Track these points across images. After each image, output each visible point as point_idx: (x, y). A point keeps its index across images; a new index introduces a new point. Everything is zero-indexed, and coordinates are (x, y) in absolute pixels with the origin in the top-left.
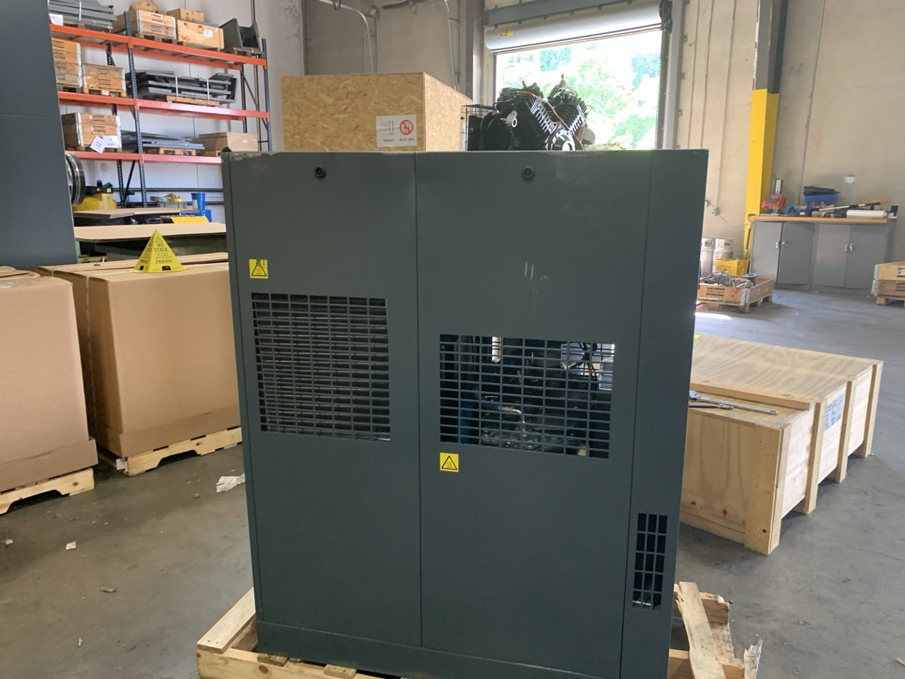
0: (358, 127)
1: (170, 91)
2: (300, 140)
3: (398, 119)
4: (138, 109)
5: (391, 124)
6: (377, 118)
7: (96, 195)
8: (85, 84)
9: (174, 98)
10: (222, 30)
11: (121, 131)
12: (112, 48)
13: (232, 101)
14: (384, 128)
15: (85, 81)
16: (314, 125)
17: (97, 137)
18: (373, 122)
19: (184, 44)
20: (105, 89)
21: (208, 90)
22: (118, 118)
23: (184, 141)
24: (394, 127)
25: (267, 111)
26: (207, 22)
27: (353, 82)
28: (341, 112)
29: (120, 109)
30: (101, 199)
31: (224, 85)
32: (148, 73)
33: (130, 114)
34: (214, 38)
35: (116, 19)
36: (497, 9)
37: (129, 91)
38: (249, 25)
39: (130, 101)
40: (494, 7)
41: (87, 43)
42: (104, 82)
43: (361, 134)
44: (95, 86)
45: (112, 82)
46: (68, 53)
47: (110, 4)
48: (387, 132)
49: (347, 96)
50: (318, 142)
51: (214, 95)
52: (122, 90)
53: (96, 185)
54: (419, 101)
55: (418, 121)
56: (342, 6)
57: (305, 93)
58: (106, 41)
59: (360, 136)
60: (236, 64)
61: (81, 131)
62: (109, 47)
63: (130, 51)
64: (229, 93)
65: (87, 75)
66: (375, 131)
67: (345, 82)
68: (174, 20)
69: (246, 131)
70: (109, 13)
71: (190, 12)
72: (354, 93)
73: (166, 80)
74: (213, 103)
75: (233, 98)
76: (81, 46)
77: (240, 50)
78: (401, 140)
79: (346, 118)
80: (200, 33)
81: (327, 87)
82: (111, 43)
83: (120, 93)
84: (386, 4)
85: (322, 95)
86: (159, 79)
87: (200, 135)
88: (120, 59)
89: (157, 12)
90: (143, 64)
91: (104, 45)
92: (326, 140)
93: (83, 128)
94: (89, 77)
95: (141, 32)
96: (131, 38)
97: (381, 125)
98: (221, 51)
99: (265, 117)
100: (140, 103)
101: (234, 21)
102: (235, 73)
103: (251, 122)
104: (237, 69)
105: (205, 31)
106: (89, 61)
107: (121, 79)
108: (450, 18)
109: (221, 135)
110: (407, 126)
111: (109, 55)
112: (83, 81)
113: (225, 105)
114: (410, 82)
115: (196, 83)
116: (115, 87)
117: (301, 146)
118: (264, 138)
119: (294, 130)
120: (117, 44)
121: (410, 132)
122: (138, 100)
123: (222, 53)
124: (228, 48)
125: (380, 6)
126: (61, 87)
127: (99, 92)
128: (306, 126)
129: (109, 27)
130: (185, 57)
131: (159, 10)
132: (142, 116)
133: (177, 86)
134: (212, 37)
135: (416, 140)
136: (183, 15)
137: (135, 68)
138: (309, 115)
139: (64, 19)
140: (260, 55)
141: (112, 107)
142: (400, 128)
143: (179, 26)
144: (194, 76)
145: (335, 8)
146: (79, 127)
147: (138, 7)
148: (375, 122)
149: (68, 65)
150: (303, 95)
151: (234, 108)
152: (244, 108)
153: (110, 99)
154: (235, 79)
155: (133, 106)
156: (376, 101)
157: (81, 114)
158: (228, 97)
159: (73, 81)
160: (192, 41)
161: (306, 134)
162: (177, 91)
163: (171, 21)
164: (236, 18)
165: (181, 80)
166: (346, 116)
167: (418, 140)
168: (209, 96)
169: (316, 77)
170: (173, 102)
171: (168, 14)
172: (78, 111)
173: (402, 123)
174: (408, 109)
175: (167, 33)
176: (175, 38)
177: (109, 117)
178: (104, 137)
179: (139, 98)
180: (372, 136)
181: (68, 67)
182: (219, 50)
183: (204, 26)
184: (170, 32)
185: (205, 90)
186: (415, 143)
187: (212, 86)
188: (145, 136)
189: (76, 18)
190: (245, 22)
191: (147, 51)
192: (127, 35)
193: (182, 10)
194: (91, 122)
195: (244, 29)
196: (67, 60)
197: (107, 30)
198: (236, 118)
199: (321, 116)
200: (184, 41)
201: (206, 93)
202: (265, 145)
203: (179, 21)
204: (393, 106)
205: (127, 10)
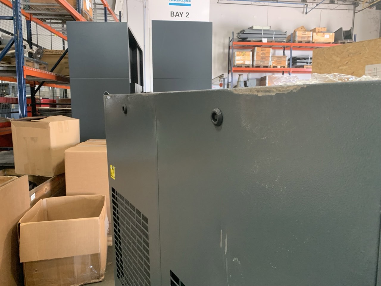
0: (353, 73)
1: (306, 63)
4: (291, 72)
5: (375, 69)
6: (366, 66)
9: (307, 66)
10: (334, 34)
12: (286, 48)
14: (370, 72)
19: (315, 43)
20: (279, 65)
24: (377, 71)
26: (328, 31)
27: (353, 47)
28: (343, 65)
29: (285, 73)
32: (297, 57)
33: (288, 74)
34: (330, 38)
35: (287, 37)
37: (289, 65)
38: (349, 29)
39: (288, 69)
41: (274, 48)
42: (279, 63)
44: (275, 65)
45: (282, 62)
46: (267, 52)
47: (286, 31)
48: (372, 75)
49: (349, 56)
52: (286, 65)
58: (284, 46)
63: (291, 49)
65: (273, 60)
67: (348, 48)
70: (285, 35)
71: (320, 29)
72: (353, 54)
73: (305, 59)
77: (342, 41)
80: (323, 37)
81: (337, 52)
83: (284, 66)
85: (334, 57)
86: (301, 59)
88: (287, 53)
89: (305, 31)
90: (296, 53)
91: (283, 48)
93: (269, 81)
94: (273, 61)
95: (297, 40)
96: (293, 43)
97: (369, 70)
98: (332, 43)
100: (293, 69)
101: (341, 29)
105: (326, 35)
106: (276, 55)
107: (286, 61)
111: (284, 52)
112: (271, 63)
116: (283, 64)
122: (291, 68)
124: (336, 42)
126: (263, 66)
127: (276, 67)
129: (284, 40)
133: (309, 61)
134: (328, 38)
136: (317, 30)
137: (293, 56)
139: (268, 40)
140: (352, 43)
141: (282, 72)
143: (314, 35)
146: (267, 81)
147: (297, 30)
148: (365, 69)
150: (324, 58)
153: (281, 69)
155: (289, 71)
156: (366, 56)
159: (267, 63)
160: (319, 41)
162: (309, 63)
163: (311, 34)
164: (342, 27)
165: (311, 58)
166: (347, 67)
170: (307, 68)
171: (311, 31)
172: (268, 75)
175: (308, 39)
176: (311, 41)
177: (281, 76)
181: (266, 58)
183: (326, 33)
184: (309, 38)
189: (272, 39)
190: (346, 28)
191: (299, 48)
192: (291, 42)
193: (317, 28)
195: (346, 31)
196: (266, 56)
197: (284, 42)
199: (332, 68)
200: (315, 41)
203: (314, 33)
204: (378, 58)
205: (292, 32)
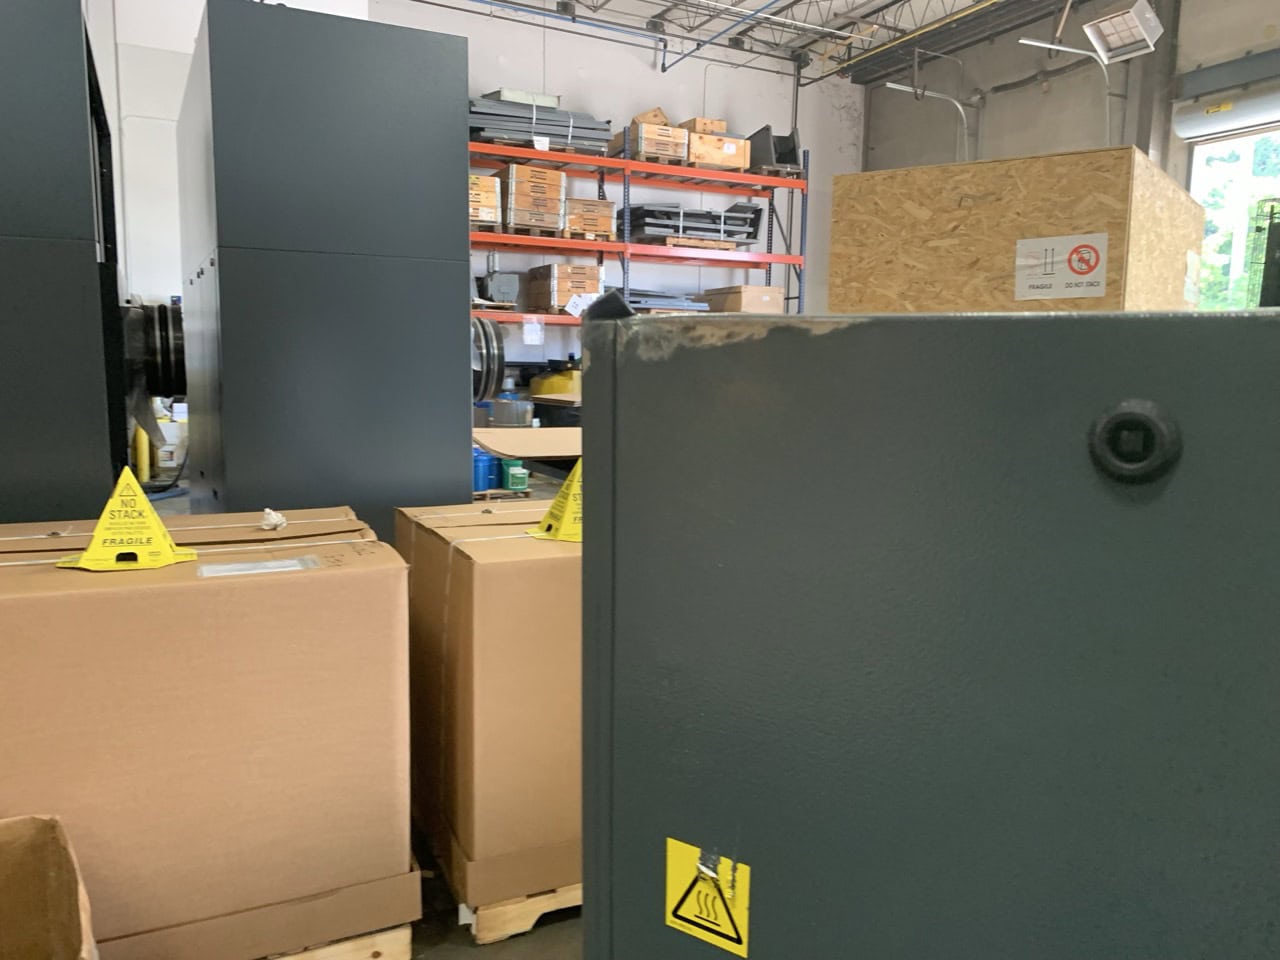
0: (978, 260)
1: (672, 231)
2: (859, 291)
3: (1063, 245)
4: (629, 256)
5: (1049, 253)
6: (1020, 243)
7: (566, 372)
8: (568, 225)
9: (676, 240)
10: (749, 142)
11: (605, 287)
12: (606, 177)
13: (754, 241)
14: (1032, 262)
15: (567, 222)
16: (888, 262)
17: (575, 295)
18: (1010, 252)
19: (697, 165)
20: (591, 231)
21: (722, 227)
22: (602, 269)
23: (683, 299)
24: (1056, 259)
25: (801, 254)
26: (731, 133)
27: (974, 176)
28: (942, 235)
29: (609, 259)
30: (571, 378)
31: (745, 219)
32: (646, 208)
33: (618, 264)
34: (737, 154)
35: (613, 138)
36: (1199, 70)
37: (620, 231)
38: (787, 133)
39: (619, 247)
40: (1193, 67)
41: (575, 173)
42: (590, 222)
43: (982, 275)
44: (578, 229)
45: (601, 221)
46: (549, 185)
47: (608, 119)
48: (1039, 271)
49: (960, 205)
50: (892, 294)
51: (730, 234)
52: (611, 232)
53: (567, 359)
54: (1119, 206)
55: (1111, 247)
56: (927, 93)
57: (876, 204)
58: (600, 167)
59: (980, 279)
60: (765, 188)
61: (556, 289)
62: (602, 176)
63: (627, 179)
64: (751, 230)
65: (571, 214)
66: (1014, 269)
67: (957, 178)
68: (687, 133)
69: (768, 283)
70: (606, 130)
71: (708, 122)
72: (973, 198)
73: (669, 215)
74: (727, 245)
75: (755, 237)
76: (568, 176)
77: (771, 168)
78: (1069, 285)
79: (954, 246)
80: (719, 148)
81: (920, 190)
82: (605, 170)
83: (608, 236)
84: (996, 85)
85: (909, 205)
86: (659, 215)
87: (707, 291)
88: (613, 191)
89: (665, 125)
90: (642, 195)
91: (596, 173)
92: (909, 289)
93: (559, 284)
94: (573, 217)
95: (643, 153)
96: (630, 161)
97: (1028, 256)
98: (746, 171)
99: (797, 263)
100: (632, 248)
101: (767, 129)
102: (762, 202)
103: (778, 270)
104: (766, 197)
105: (726, 145)
106: (576, 195)
107: (611, 217)
108: (1110, 94)
109: (733, 291)
110: (1086, 256)
111: (601, 187)
112: (565, 223)
113: (743, 248)
114: (1098, 169)
115: (707, 218)
116: (603, 228)
117: (860, 301)
118: (794, 293)
119: (848, 273)
120: (612, 171)
121: (1091, 269)
122: (629, 244)
123: (748, 175)
124: (754, 168)
125: (986, 87)
126: (538, 230)
127: (582, 236)
128: (872, 264)
129: (603, 149)
130: (697, 184)
131: (669, 121)
132: (634, 267)
133: (681, 223)
134: (734, 153)
135: (1103, 284)
136: (699, 127)
137: (631, 202)
138: (881, 243)
139: (551, 143)
140: (798, 175)
141: (597, 255)
142: (1070, 261)
143: (692, 141)
144: (705, 208)
145: (917, 98)
146: (554, 283)
147: (641, 120)
148: (1015, 252)
149: (549, 201)
150: (873, 207)
151: (756, 251)
152: (770, 250)
153: (593, 245)
154: (761, 210)
155: (623, 253)
156: (1020, 210)
157: (559, 266)
158: (749, 235)
159: (553, 223)
160: (707, 161)
161: (871, 279)
162: (681, 230)
163: (682, 135)
164: (770, 124)
165: (688, 215)
166: (956, 241)
167: (1108, 285)
168: (722, 236)
169: (901, 172)
170: (675, 245)
171: (681, 126)
172: (556, 263)
173: (1076, 250)
174: (1089, 224)
175: (675, 152)
176: (685, 159)
177: (592, 268)
178: (583, 295)
179: (632, 242)
180: (1003, 279)
181: (549, 204)
182: (742, 170)
183: (725, 139)
184: (679, 150)
185: (718, 227)
186: (1100, 291)
187: (728, 222)
188: (634, 293)
189: (563, 140)
190: (781, 130)
191: (649, 178)
192: (624, 158)
193: (698, 119)
194: (568, 276)
195: (780, 139)
196: (548, 195)
197: (601, 154)
198: (756, 265)
199: (904, 244)
200: (697, 161)
201: (718, 231)
202: (794, 303)
203: (692, 134)
204: (1058, 218)
205: (628, 124)
